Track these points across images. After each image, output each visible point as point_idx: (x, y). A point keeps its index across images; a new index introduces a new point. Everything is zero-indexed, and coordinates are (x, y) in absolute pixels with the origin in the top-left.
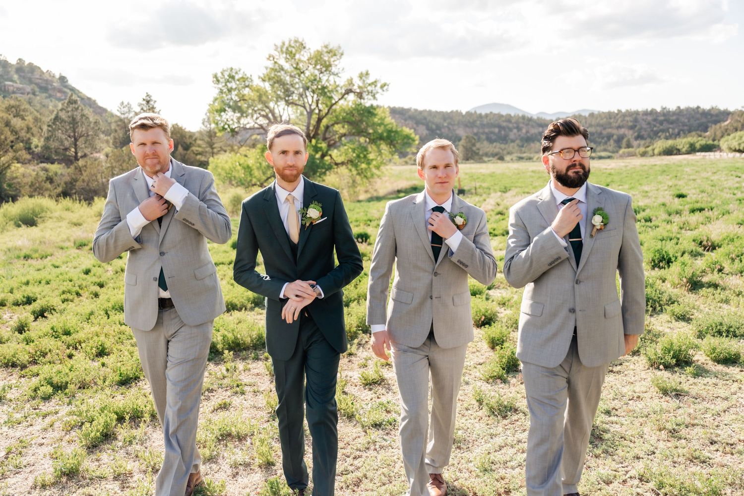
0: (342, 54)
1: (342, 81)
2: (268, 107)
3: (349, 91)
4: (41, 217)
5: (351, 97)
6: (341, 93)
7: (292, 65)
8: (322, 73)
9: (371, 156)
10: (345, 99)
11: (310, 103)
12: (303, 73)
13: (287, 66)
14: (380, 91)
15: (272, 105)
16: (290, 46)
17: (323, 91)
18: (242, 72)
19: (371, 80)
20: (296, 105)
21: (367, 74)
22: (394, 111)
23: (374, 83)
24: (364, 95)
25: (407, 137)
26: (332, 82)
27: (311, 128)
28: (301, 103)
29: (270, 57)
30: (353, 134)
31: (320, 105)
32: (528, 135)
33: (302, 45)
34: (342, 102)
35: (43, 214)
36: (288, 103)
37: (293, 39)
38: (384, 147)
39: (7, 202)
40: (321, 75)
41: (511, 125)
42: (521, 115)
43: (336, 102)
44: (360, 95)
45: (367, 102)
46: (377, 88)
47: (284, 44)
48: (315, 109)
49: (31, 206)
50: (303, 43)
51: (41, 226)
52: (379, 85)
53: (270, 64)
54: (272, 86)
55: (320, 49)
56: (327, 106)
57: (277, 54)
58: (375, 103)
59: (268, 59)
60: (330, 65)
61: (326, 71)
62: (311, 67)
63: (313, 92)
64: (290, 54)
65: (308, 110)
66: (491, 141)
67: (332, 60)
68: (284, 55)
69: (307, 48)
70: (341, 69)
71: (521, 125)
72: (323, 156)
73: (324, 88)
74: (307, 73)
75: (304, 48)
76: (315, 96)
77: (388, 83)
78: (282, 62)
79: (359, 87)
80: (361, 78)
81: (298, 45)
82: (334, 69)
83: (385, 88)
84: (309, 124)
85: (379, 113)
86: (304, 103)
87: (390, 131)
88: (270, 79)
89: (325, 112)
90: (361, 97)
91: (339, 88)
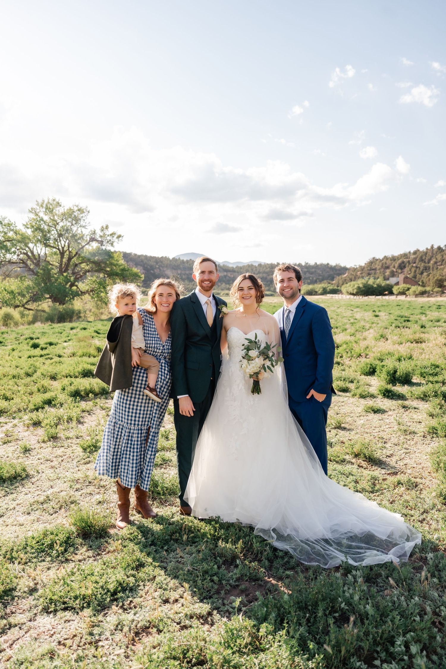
0: (89, 212)
1: (86, 232)
2: (29, 248)
3: (93, 239)
5: (94, 244)
6: (87, 241)
7: (50, 217)
8: (72, 225)
10: (90, 245)
11: (63, 246)
12: (58, 224)
13: (46, 218)
14: (116, 240)
15: (31, 245)
16: (49, 203)
17: (74, 238)
18: (7, 219)
19: (110, 232)
20: (51, 247)
21: (107, 227)
22: (126, 256)
23: (112, 235)
24: (104, 243)
25: (135, 275)
26: (80, 232)
27: (63, 265)
28: (55, 246)
30: (96, 271)
31: (70, 249)
33: (58, 203)
34: (87, 246)
36: (46, 245)
37: (51, 198)
40: (72, 227)
43: (82, 247)
44: (101, 243)
45: (107, 248)
46: (114, 238)
47: (43, 201)
48: (66, 251)
50: (60, 202)
52: (116, 236)
53: (32, 216)
54: (33, 232)
55: (72, 207)
56: (76, 250)
57: (38, 208)
58: (112, 250)
59: (31, 212)
60: (79, 220)
61: (76, 224)
62: (64, 220)
63: (67, 239)
64: (49, 210)
65: (61, 251)
67: (81, 216)
68: (44, 210)
69: (62, 206)
70: (87, 223)
72: (71, 286)
73: (74, 236)
74: (61, 224)
75: (60, 206)
76: (68, 241)
78: (42, 215)
79: (101, 237)
80: (102, 230)
81: (55, 203)
82: (82, 223)
83: (121, 238)
84: (61, 261)
85: (115, 256)
86: (58, 246)
87: (123, 270)
88: (33, 227)
89: (74, 253)
90: (102, 245)
91: (85, 237)
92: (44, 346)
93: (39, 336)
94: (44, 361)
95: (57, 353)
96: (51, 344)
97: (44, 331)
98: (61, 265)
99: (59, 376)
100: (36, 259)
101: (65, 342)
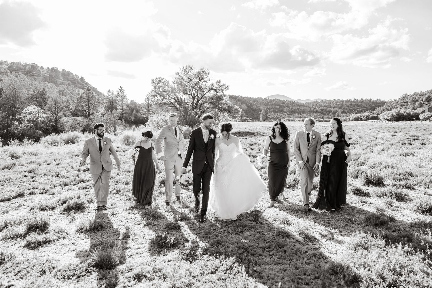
0: (209, 73)
1: (209, 84)
2: (175, 95)
3: (211, 89)
4: (77, 140)
5: (212, 91)
7: (187, 77)
8: (199, 81)
9: (220, 118)
10: (210, 92)
11: (194, 94)
12: (191, 80)
13: (184, 78)
14: (225, 89)
15: (177, 94)
16: (186, 68)
17: (200, 88)
18: (164, 79)
19: (221, 84)
20: (188, 94)
21: (220, 81)
22: (231, 97)
23: (223, 86)
24: (218, 91)
25: (236, 110)
26: (204, 85)
27: (194, 104)
30: (213, 108)
31: (198, 95)
32: (293, 110)
34: (208, 93)
35: (77, 139)
36: (185, 93)
37: (188, 66)
38: (226, 113)
39: (62, 133)
41: (285, 105)
42: (289, 100)
43: (206, 94)
44: (216, 91)
45: (220, 94)
47: (184, 68)
48: (196, 96)
49: (72, 135)
50: (192, 68)
51: (76, 144)
52: (225, 86)
53: (177, 76)
54: (178, 86)
55: (199, 70)
56: (201, 95)
57: (180, 72)
58: (223, 95)
59: (176, 74)
60: (204, 78)
61: (201, 80)
62: (195, 78)
63: (196, 89)
64: (186, 72)
65: (193, 96)
66: (275, 112)
67: (204, 75)
68: (184, 73)
69: (194, 70)
70: (208, 79)
71: (289, 105)
72: (199, 117)
73: (200, 87)
74: (193, 80)
76: (197, 90)
77: (228, 85)
78: (182, 75)
79: (216, 87)
80: (217, 83)
81: (190, 68)
82: (205, 79)
83: (228, 88)
84: (193, 102)
85: (224, 98)
86: (191, 94)
87: (229, 107)
88: (177, 83)
89: (200, 97)
90: (216, 92)
91: (207, 87)
100: (179, 101)
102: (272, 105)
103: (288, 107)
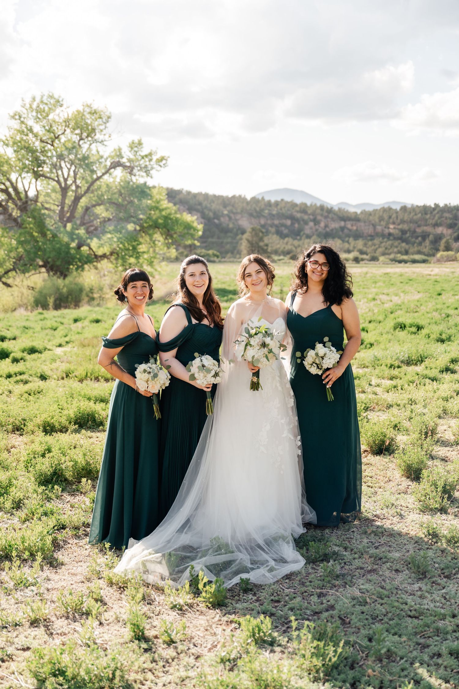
0: (109, 117)
1: (107, 151)
2: (9, 180)
3: (116, 165)
5: (118, 173)
6: (106, 166)
7: (44, 127)
8: (81, 139)
9: (142, 248)
10: (110, 174)
11: (66, 177)
12: (57, 137)
13: (37, 128)
14: (155, 166)
15: (13, 176)
16: (42, 102)
17: (84, 162)
19: (145, 151)
20: (46, 177)
21: (140, 143)
23: (149, 156)
24: (135, 171)
25: (188, 227)
26: (94, 152)
27: (66, 209)
28: (52, 176)
29: (15, 115)
30: (120, 220)
31: (78, 182)
32: (328, 229)
33: (58, 101)
34: (106, 177)
36: (37, 176)
37: (46, 94)
38: (158, 237)
40: (81, 142)
41: (306, 217)
42: (318, 205)
43: (98, 178)
44: (130, 170)
45: (139, 179)
46: (152, 163)
48: (71, 185)
50: (60, 100)
52: (155, 158)
53: (15, 124)
55: (81, 109)
56: (87, 183)
57: (25, 111)
58: (150, 183)
59: (13, 117)
60: (94, 130)
61: (87, 137)
62: (68, 131)
63: (72, 163)
65: (63, 185)
66: (282, 235)
67: (96, 123)
68: (34, 114)
69: (65, 106)
70: (107, 135)
71: (319, 217)
72: (79, 246)
73: (85, 158)
74: (63, 139)
75: (61, 106)
76: (73, 168)
78: (31, 122)
79: (130, 160)
80: (132, 148)
81: (52, 101)
82: (98, 136)
83: (164, 162)
84: (62, 204)
85: (155, 192)
86: (58, 176)
87: (168, 218)
88: (14, 143)
89: (84, 189)
90: (131, 173)
91: (103, 160)
92: (19, 355)
93: (17, 333)
94: (11, 387)
95: (39, 371)
96: (33, 351)
97: (27, 324)
98: (63, 208)
99: (30, 426)
100: (20, 199)
101: (60, 346)
102: (272, 216)
103: (316, 222)
